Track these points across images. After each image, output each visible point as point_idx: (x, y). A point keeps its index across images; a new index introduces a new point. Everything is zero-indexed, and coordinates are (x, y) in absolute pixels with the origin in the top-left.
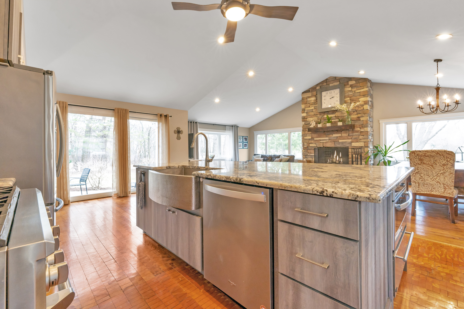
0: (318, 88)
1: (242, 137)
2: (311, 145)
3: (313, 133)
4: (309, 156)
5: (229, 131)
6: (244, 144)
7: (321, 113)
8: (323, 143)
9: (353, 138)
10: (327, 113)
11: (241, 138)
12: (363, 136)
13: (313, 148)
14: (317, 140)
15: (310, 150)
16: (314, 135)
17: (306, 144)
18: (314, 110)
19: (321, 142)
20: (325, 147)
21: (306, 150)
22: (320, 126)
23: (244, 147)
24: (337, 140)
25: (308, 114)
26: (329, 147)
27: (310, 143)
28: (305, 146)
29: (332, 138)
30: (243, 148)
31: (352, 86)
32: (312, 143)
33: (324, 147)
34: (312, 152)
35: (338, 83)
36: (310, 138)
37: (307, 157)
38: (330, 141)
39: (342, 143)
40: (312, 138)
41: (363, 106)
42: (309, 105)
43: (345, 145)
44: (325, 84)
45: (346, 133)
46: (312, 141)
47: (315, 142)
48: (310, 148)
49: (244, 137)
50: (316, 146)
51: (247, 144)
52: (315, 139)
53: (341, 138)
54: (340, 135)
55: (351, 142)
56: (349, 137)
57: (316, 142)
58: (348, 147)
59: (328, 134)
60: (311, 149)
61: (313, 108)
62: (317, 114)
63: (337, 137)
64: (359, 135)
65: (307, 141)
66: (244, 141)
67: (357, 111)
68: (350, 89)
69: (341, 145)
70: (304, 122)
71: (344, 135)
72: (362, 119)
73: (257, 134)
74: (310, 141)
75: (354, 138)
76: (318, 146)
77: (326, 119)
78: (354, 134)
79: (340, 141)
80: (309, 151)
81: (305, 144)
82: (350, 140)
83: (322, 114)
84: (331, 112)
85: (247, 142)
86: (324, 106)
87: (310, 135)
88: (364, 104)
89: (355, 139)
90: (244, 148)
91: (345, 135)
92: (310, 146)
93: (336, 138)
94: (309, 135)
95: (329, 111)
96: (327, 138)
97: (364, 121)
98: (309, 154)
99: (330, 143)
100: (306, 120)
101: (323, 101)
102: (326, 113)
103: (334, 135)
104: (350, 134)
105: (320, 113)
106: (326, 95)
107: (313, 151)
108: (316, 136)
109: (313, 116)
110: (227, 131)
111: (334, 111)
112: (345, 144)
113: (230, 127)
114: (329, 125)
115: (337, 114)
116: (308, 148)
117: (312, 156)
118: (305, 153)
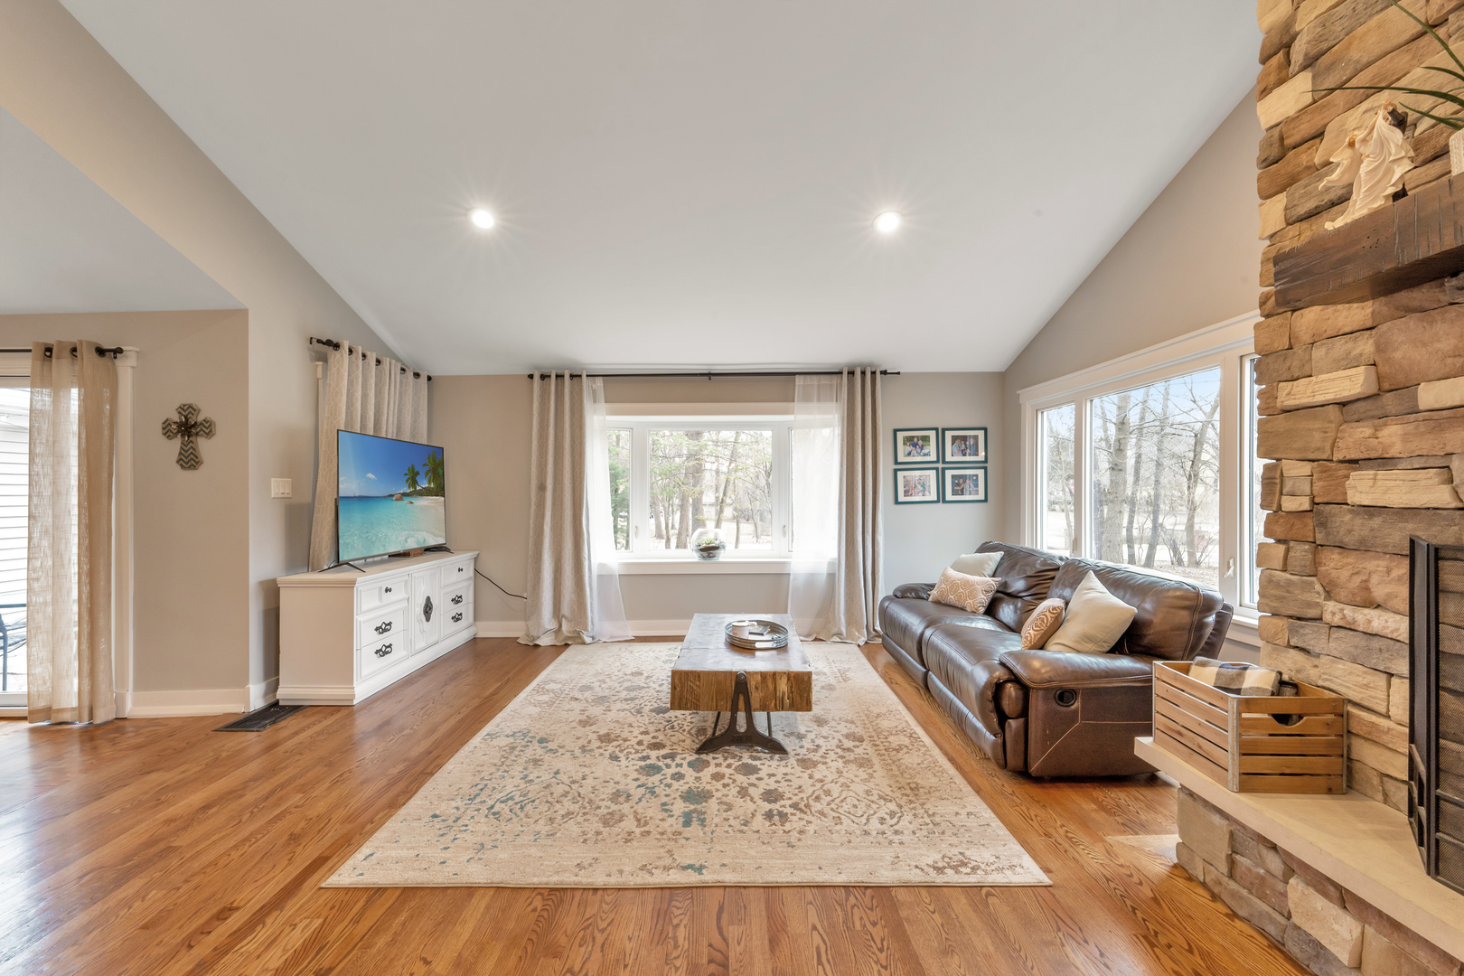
1: (932, 434)
2: (1363, 488)
3: (1404, 313)
4: (1340, 643)
5: (814, 405)
6: (949, 474)
11: (926, 439)
13: (1397, 537)
15: (1351, 559)
16: (1412, 341)
17: (1306, 468)
21: (1301, 552)
23: (954, 493)
27: (1353, 463)
28: (1289, 504)
30: (941, 498)
32: (1384, 462)
34: (1379, 592)
36: (1352, 383)
37: (1311, 636)
46: (1392, 436)
47: (1426, 444)
48: (1343, 524)
49: (949, 435)
51: (981, 473)
52: (1431, 395)
57: (1454, 438)
60: (1364, 548)
65: (1315, 435)
66: (949, 458)
70: (1280, 201)
73: (1038, 410)
74: (1357, 438)
80: (1333, 562)
81: (1296, 471)
85: (983, 465)
87: (1362, 346)
90: (949, 496)
92: (1355, 497)
94: (1340, 346)
98: (1333, 611)
107: (1391, 580)
108: (1446, 344)
110: (796, 405)
113: (825, 380)
116: (1323, 525)
117: (1376, 643)
118: (1289, 583)
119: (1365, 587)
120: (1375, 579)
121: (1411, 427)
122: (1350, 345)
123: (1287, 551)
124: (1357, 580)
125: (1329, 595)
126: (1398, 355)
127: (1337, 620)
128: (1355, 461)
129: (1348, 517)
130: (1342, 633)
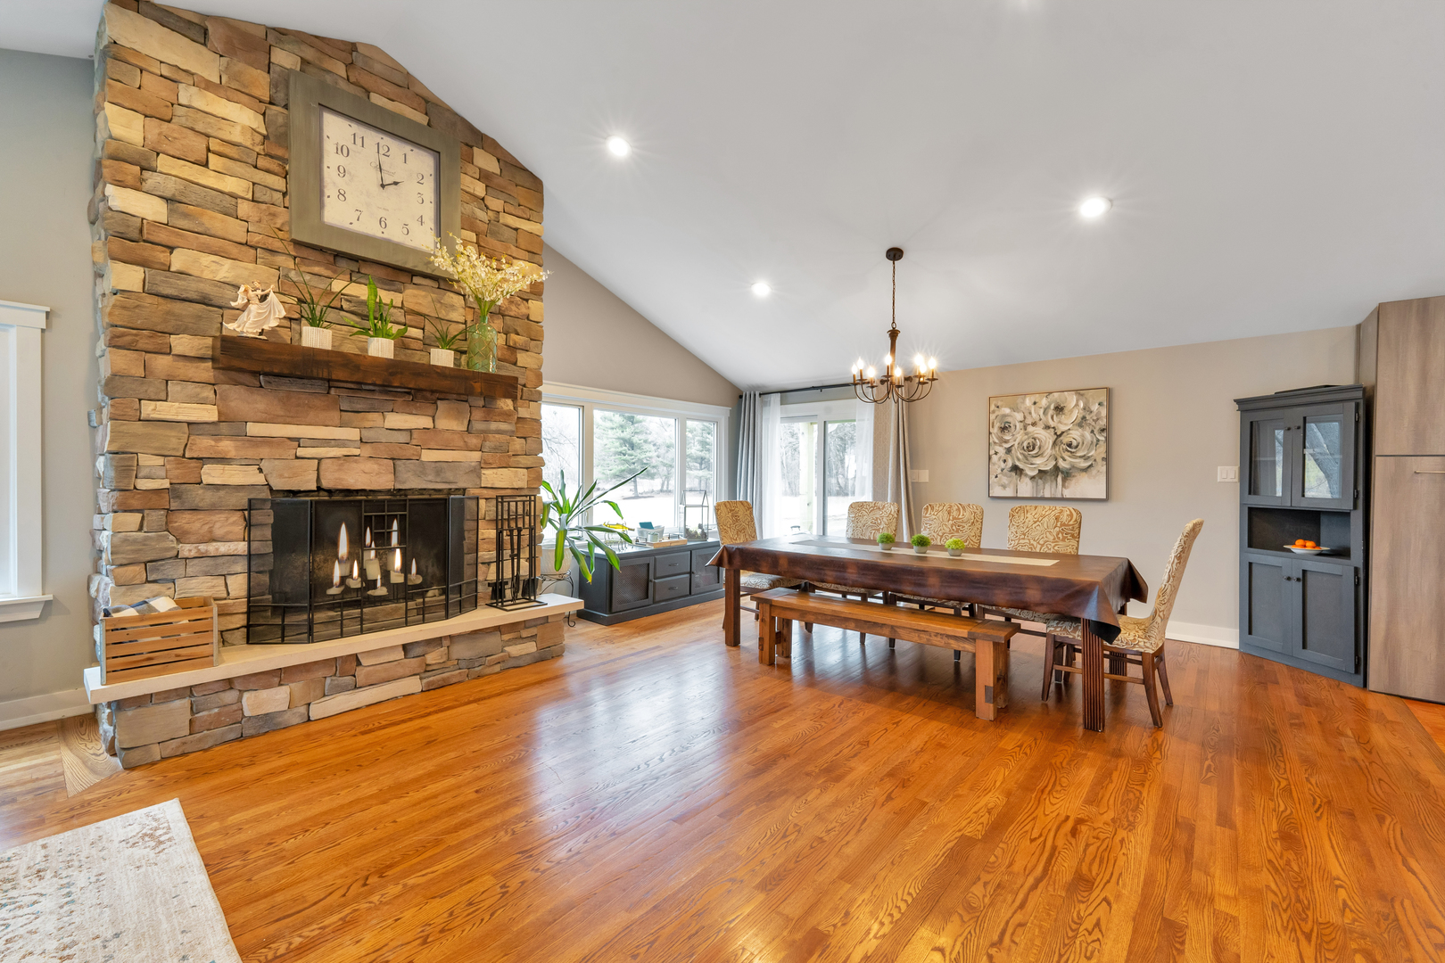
0: (284, 58)
2: (212, 474)
3: (237, 383)
4: (195, 567)
7: (306, 253)
8: (320, 460)
9: (487, 444)
10: (354, 266)
12: (525, 438)
13: (241, 500)
14: (267, 441)
15: (201, 515)
16: (242, 400)
17: (160, 461)
18: (244, 208)
19: (301, 452)
20: (330, 492)
21: (156, 517)
22: (315, 338)
24: (410, 451)
25: (186, 216)
26: (358, 492)
27: (202, 460)
29: (384, 437)
31: (484, 176)
32: (223, 460)
33: (319, 489)
34: (219, 532)
35: (421, 119)
36: (209, 414)
37: (170, 570)
38: (366, 451)
39: (439, 467)
40: (229, 424)
41: (527, 300)
42: (199, 144)
43: (451, 479)
44: (341, 70)
45: (458, 415)
46: (227, 446)
47: (250, 453)
48: (198, 496)
50: (260, 479)
52: (253, 429)
53: (431, 437)
54: (423, 421)
55: (483, 465)
56: (473, 441)
57: (264, 452)
58: (464, 490)
59: (358, 407)
60: (213, 509)
61: (231, 185)
62: (277, 245)
63: (410, 431)
64: (511, 434)
65: (175, 440)
67: (503, 316)
68: (480, 189)
69: (430, 478)
70: (132, 270)
71: (449, 421)
72: (522, 358)
74: (203, 445)
75: (492, 444)
76: (278, 484)
77: (346, 305)
78: (494, 426)
79: (428, 456)
80: (183, 521)
81: (148, 461)
82: (476, 456)
83: (318, 263)
84: (381, 272)
86: (337, 213)
87: (208, 393)
88: (531, 293)
89: (495, 449)
91: (455, 428)
93: (403, 437)
94: (190, 388)
95: (365, 260)
96: (352, 434)
97: (531, 370)
98: (187, 550)
99: (371, 466)
100: (161, 255)
101: (330, 175)
102: (343, 264)
103: (397, 420)
104: (477, 426)
105: (297, 243)
106: (351, 146)
107: (235, 524)
108: (259, 407)
109: (234, 250)
111: (399, 272)
112: (449, 476)
114: (381, 348)
115: (417, 297)
116: (179, 497)
117: (220, 561)
118: (146, 539)
119: (210, 532)
120: (218, 525)
121: (239, 443)
122: (198, 390)
123: (143, 518)
124: (206, 527)
125: (179, 541)
126: (233, 404)
127: (193, 554)
128: (201, 459)
129: (200, 492)
130: (196, 561)
